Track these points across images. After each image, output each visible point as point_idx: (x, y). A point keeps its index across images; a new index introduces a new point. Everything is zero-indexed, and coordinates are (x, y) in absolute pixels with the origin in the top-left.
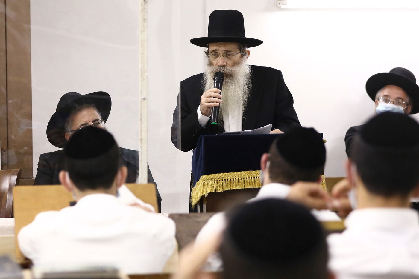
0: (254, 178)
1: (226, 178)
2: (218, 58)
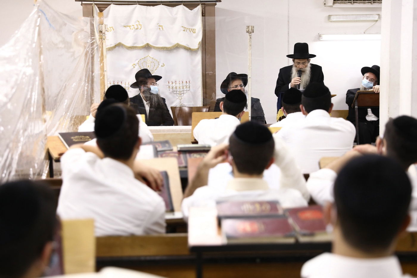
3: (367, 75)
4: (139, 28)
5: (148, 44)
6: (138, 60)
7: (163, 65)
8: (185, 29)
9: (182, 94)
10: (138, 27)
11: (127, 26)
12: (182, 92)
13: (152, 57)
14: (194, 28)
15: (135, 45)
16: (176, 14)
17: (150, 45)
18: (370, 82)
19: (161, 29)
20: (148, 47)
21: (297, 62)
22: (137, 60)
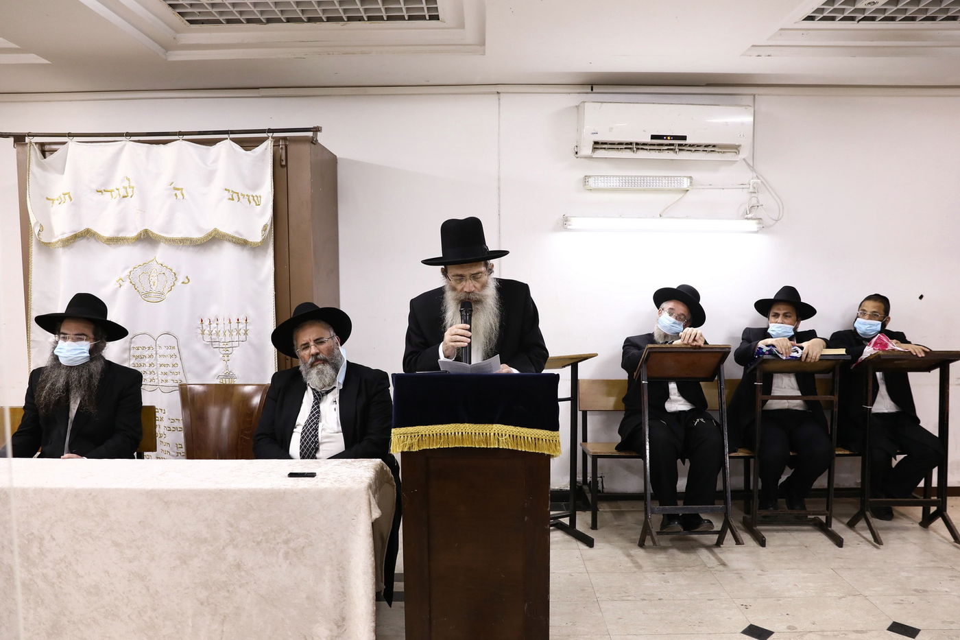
0: (462, 433)
1: (423, 433)
2: (464, 283)
3: (667, 305)
4: (130, 195)
5: (146, 231)
6: (130, 270)
7: (187, 281)
8: (234, 196)
9: (230, 350)
10: (127, 193)
11: (104, 191)
12: (230, 344)
13: (160, 262)
14: (257, 193)
15: (121, 235)
16: (215, 161)
17: (153, 234)
18: (677, 322)
19: (180, 196)
20: (147, 238)
21: (454, 276)
22: (127, 268)
